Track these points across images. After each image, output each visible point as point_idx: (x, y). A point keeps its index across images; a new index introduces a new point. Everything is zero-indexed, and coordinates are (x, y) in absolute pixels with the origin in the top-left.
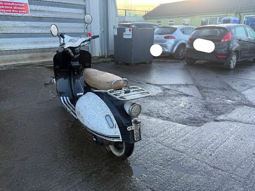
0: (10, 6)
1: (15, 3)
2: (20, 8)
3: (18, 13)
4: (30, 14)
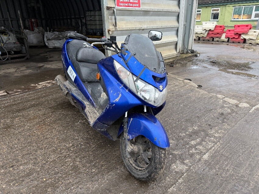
3: (132, 7)
4: (141, 8)
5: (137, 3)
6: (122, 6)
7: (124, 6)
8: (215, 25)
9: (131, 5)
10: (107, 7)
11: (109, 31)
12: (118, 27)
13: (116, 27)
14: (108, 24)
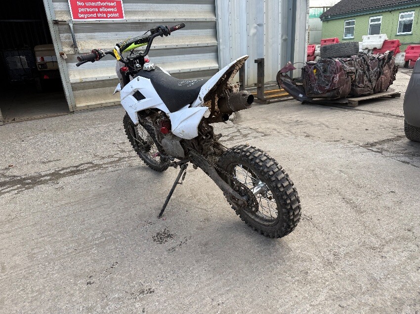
0: (95, 7)
2: (109, 10)
3: (107, 18)
4: (124, 18)
5: (115, 13)
6: (84, 18)
7: (88, 18)
8: (382, 40)
9: (105, 15)
10: (55, 21)
11: (62, 54)
12: (79, 49)
13: (76, 49)
14: (60, 45)
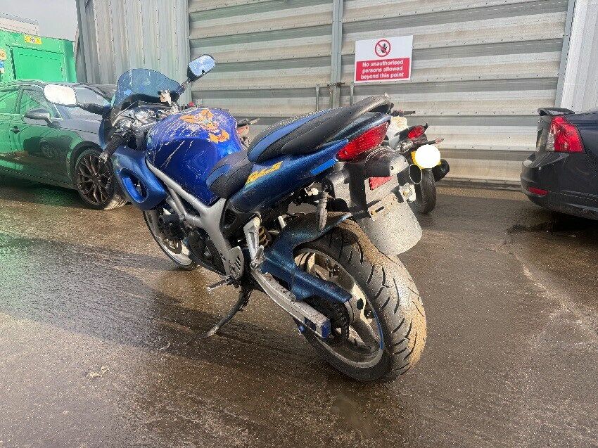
0: (379, 67)
1: (388, 60)
2: (394, 69)
3: (389, 78)
4: (409, 79)
5: (400, 72)
7: (369, 79)
